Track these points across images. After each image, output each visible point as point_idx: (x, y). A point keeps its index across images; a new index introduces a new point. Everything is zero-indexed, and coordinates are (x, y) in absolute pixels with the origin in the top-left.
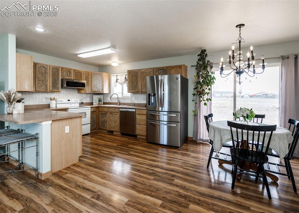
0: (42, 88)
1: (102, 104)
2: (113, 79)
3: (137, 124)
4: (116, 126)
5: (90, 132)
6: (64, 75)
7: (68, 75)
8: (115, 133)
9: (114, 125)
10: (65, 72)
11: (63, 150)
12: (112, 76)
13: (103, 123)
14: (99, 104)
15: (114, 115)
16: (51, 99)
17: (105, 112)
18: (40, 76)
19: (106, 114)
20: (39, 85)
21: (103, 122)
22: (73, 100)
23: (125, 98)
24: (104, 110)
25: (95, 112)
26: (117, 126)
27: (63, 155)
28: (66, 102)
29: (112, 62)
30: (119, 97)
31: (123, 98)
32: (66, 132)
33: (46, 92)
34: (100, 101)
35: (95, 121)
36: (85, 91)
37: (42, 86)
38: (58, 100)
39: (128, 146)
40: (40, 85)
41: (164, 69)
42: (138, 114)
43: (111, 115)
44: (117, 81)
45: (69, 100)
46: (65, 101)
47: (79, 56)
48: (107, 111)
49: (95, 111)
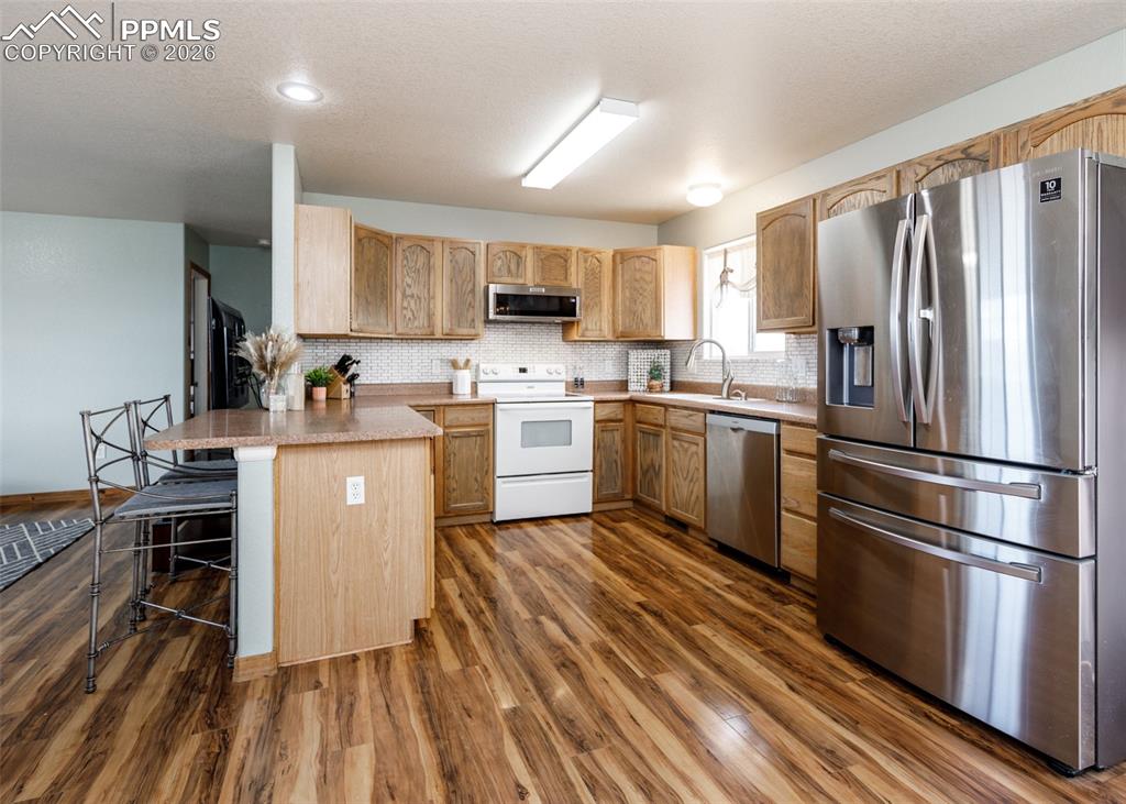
0: (416, 324)
1: (667, 387)
2: (711, 268)
3: (788, 510)
4: (693, 498)
5: (590, 510)
6: (496, 270)
7: (509, 271)
8: (691, 532)
9: (685, 492)
10: (500, 258)
11: (334, 578)
12: (706, 258)
13: (649, 475)
14: (650, 389)
15: (686, 445)
16: (454, 365)
17: (656, 425)
18: (409, 281)
19: (657, 435)
20: (405, 312)
21: (647, 471)
22: (538, 370)
23: (757, 361)
24: (651, 418)
25: (620, 421)
26: (697, 497)
27: (335, 596)
28: (512, 378)
29: (691, 188)
30: (728, 359)
31: (751, 361)
32: (351, 501)
33: (429, 338)
34: (655, 373)
35: (616, 462)
36: (580, 331)
37: (415, 318)
38: (482, 366)
39: (690, 623)
40: (409, 315)
41: (975, 151)
42: (790, 452)
43: (676, 443)
44: (724, 282)
45: (523, 370)
46: (510, 371)
47: (527, 183)
48: (661, 422)
49: (620, 417)
